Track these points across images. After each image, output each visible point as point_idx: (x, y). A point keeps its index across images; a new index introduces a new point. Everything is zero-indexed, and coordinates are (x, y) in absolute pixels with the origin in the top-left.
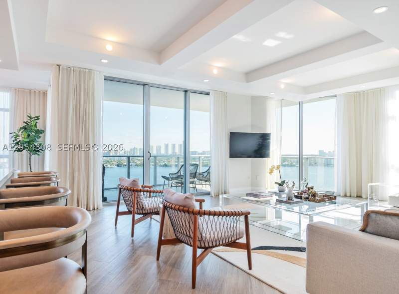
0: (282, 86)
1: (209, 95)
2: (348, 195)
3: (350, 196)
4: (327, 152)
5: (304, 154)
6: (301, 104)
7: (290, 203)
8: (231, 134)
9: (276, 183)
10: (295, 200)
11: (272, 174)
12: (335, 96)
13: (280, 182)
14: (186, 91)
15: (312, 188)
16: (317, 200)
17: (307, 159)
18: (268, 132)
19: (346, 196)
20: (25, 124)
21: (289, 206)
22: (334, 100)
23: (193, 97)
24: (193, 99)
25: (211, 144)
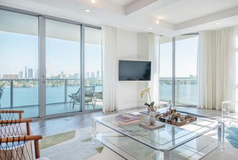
0: (157, 22)
1: (101, 29)
2: (206, 108)
3: (208, 109)
5: (176, 77)
8: (120, 62)
12: (198, 34)
14: (81, 25)
15: (175, 111)
16: (179, 123)
17: (179, 81)
18: (149, 61)
19: (204, 108)
23: (87, 30)
24: (88, 32)
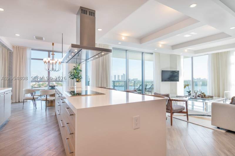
0: (186, 51)
4: (196, 79)
6: (192, 58)
7: (196, 99)
8: (162, 71)
9: (187, 92)
10: (198, 98)
11: (186, 88)
13: (189, 91)
14: (143, 53)
15: (204, 93)
16: (206, 97)
20: (74, 67)
21: (196, 100)
22: (208, 55)
25: (154, 75)
